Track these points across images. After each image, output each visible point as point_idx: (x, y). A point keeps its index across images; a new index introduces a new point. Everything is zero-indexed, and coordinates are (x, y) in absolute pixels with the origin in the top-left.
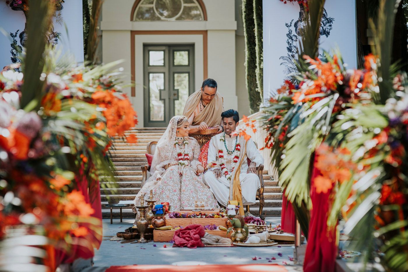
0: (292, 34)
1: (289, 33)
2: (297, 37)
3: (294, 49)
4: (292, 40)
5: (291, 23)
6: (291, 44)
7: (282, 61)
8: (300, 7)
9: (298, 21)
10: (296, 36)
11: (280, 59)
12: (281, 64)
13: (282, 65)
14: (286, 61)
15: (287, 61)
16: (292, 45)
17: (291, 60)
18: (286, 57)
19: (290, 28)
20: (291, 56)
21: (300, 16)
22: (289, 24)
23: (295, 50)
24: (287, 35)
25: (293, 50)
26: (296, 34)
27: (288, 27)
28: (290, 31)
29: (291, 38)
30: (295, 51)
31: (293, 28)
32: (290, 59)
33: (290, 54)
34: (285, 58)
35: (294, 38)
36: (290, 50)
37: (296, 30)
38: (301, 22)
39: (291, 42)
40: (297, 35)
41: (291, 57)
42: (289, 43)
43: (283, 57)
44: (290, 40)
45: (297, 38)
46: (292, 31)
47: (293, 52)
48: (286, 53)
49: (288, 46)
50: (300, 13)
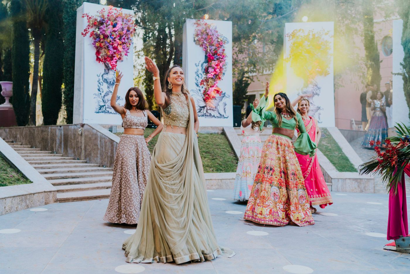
3: (101, 90)
7: (94, 96)
9: (104, 74)
12: (94, 98)
14: (97, 96)
22: (99, 75)
30: (102, 91)
31: (101, 78)
33: (99, 92)
35: (101, 83)
36: (99, 90)
39: (99, 86)
43: (95, 94)
44: (99, 85)
48: (97, 92)
49: (98, 88)
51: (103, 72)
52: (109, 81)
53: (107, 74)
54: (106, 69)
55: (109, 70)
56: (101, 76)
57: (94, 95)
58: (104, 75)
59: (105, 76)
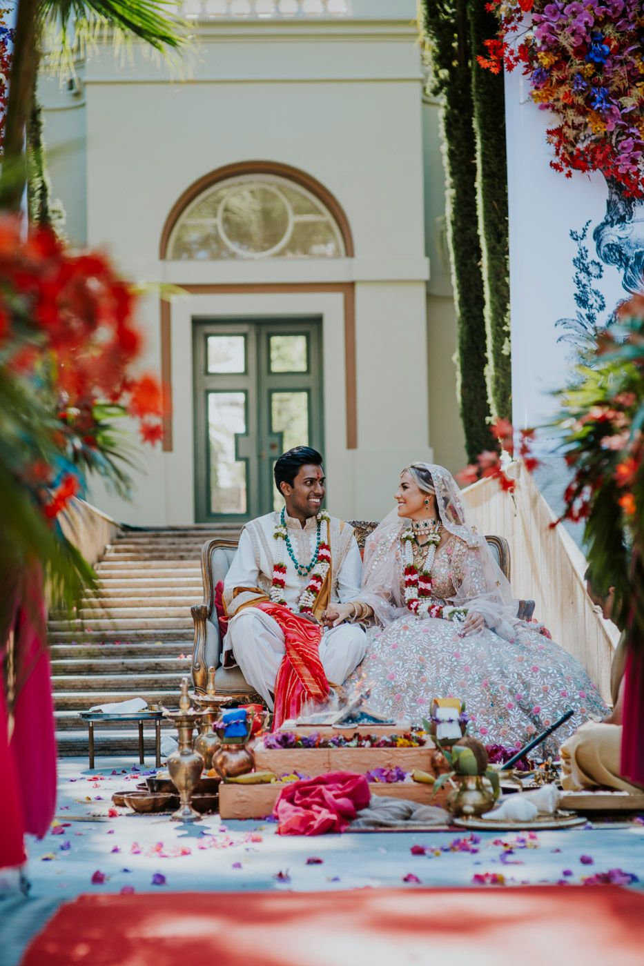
0: (589, 260)
1: (578, 256)
2: (601, 267)
4: (589, 274)
5: (584, 230)
6: (584, 286)
7: (561, 331)
8: (609, 187)
9: (603, 225)
10: (598, 264)
11: (556, 325)
12: (560, 340)
13: (562, 341)
14: (572, 331)
15: (576, 331)
16: (588, 289)
17: (586, 328)
18: (573, 320)
19: (584, 243)
20: (585, 317)
21: (609, 211)
23: (596, 301)
24: (574, 261)
25: (590, 302)
26: (598, 260)
27: (577, 240)
28: (583, 254)
29: (586, 270)
30: (596, 305)
31: (590, 243)
32: (583, 325)
33: (584, 311)
34: (571, 322)
35: (593, 269)
36: (582, 301)
37: (598, 247)
38: (612, 227)
39: (584, 281)
40: (602, 263)
41: (587, 320)
42: (579, 282)
43: (564, 322)
44: (582, 276)
45: (601, 271)
46: (587, 251)
47: (592, 306)
48: (572, 310)
49: (578, 292)
50: (609, 203)
51: (599, 214)
52: (630, 253)
53: (622, 220)
54: (615, 197)
55: (629, 202)
56: (590, 233)
57: (560, 327)
58: (608, 229)
59: (613, 235)
